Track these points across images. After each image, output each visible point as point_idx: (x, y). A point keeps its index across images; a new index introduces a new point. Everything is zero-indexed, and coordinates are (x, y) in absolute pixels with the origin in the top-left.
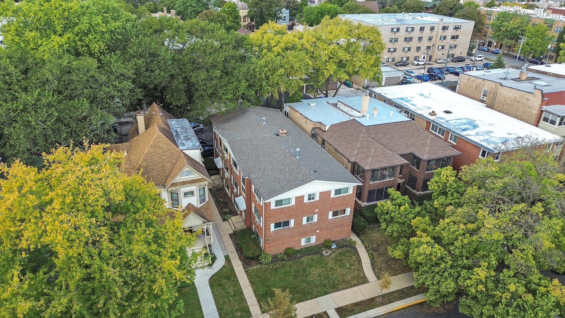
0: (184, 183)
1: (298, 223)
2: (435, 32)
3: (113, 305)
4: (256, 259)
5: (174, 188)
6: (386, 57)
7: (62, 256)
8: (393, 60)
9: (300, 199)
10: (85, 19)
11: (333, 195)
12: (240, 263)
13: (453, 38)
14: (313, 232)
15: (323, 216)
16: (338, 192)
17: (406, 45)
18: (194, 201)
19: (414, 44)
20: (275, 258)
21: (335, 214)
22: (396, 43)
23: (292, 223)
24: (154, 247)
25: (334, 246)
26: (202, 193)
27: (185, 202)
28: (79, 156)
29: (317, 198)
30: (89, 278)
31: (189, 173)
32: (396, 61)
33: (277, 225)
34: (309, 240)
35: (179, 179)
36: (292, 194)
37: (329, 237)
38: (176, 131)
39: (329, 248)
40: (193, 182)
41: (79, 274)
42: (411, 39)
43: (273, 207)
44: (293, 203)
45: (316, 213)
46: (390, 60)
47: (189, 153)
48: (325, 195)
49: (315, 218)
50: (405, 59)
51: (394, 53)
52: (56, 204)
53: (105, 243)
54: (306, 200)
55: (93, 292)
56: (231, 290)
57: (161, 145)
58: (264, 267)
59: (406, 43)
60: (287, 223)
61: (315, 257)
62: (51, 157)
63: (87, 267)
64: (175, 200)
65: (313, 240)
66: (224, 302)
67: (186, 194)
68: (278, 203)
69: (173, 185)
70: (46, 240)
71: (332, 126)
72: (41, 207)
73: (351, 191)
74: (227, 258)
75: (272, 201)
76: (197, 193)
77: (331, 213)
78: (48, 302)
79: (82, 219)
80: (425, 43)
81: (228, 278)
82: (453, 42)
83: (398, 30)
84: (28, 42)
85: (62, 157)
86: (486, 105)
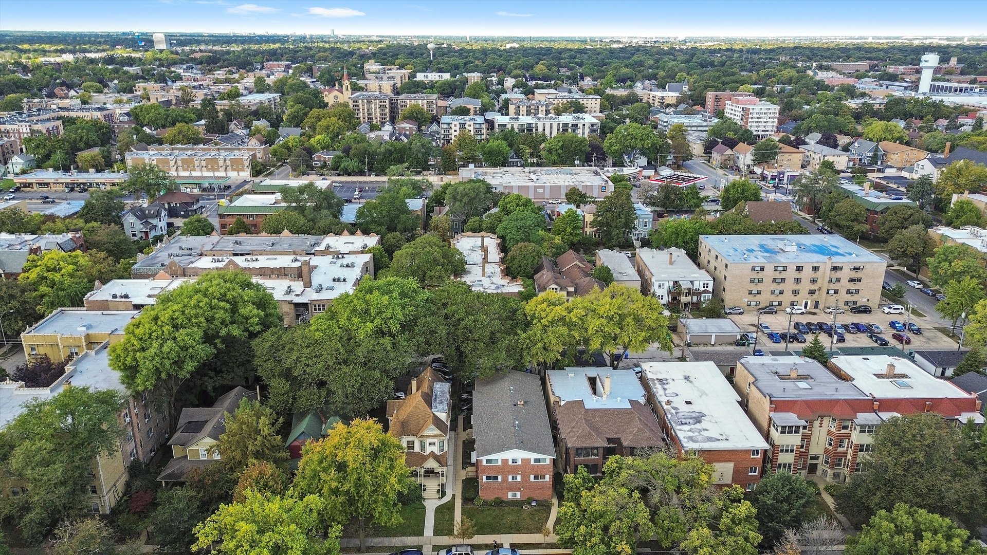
0: (429, 436)
1: (505, 479)
2: (819, 273)
3: (366, 493)
4: (472, 500)
5: (422, 439)
6: (746, 300)
7: (350, 467)
8: (757, 304)
9: (505, 461)
10: (390, 310)
11: (532, 462)
12: (461, 501)
13: (852, 280)
14: (519, 490)
15: (525, 478)
16: (537, 460)
17: (777, 288)
18: (436, 450)
19: (789, 286)
20: (485, 503)
21: (536, 477)
22: (760, 284)
23: (500, 478)
24: (389, 471)
25: (534, 504)
26: (441, 445)
27: (429, 449)
28: (364, 423)
29: (519, 463)
30: (359, 479)
31: (433, 430)
32: (761, 306)
33: (488, 478)
34: (515, 495)
35: (426, 433)
36: (499, 457)
37: (532, 495)
38: (436, 395)
39: (530, 504)
40: (435, 436)
41: (355, 476)
42: (783, 280)
43: (484, 463)
44: (500, 463)
45: (519, 474)
46: (753, 304)
47: (439, 414)
48: (526, 461)
49: (519, 478)
50: (775, 304)
51: (758, 296)
52: (352, 444)
53: (368, 465)
54: (510, 463)
55: (360, 486)
56: (447, 517)
57: (420, 407)
58: (476, 507)
59: (775, 284)
60: (496, 478)
61: (516, 508)
62: (353, 423)
63: (360, 474)
64: (423, 447)
65: (518, 495)
66: (440, 524)
67: (430, 444)
68: (488, 461)
69: (422, 436)
70: (346, 459)
71: (568, 403)
72: (347, 444)
73: (548, 462)
74: (454, 496)
75: (484, 459)
76: (437, 444)
77: (532, 477)
78: (342, 485)
79: (360, 453)
80: (805, 286)
81: (449, 509)
82: (852, 286)
83: (762, 269)
84: (353, 324)
85: (358, 423)
86: (740, 399)
